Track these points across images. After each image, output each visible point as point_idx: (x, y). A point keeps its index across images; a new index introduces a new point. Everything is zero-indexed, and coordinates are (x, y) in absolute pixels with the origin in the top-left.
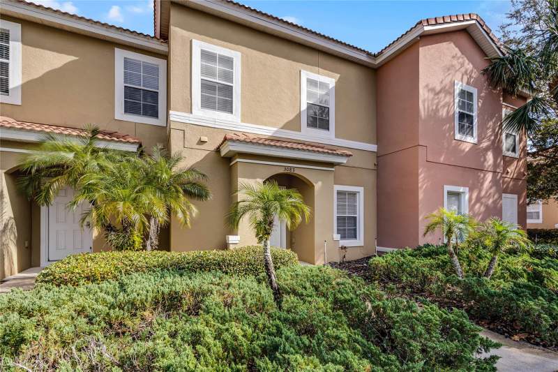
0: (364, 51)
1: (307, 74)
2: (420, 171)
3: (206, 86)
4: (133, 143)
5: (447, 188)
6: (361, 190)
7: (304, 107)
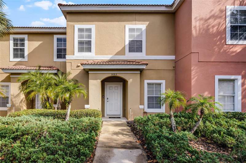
0: (163, 5)
1: (129, 26)
2: (192, 68)
3: (80, 43)
4: (55, 70)
5: (217, 77)
6: (163, 82)
7: (127, 43)
